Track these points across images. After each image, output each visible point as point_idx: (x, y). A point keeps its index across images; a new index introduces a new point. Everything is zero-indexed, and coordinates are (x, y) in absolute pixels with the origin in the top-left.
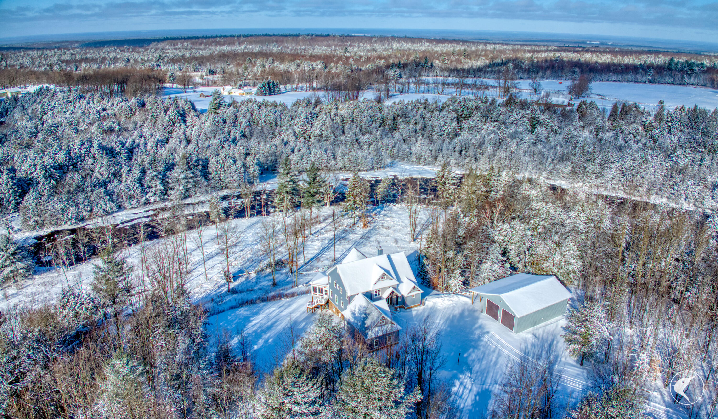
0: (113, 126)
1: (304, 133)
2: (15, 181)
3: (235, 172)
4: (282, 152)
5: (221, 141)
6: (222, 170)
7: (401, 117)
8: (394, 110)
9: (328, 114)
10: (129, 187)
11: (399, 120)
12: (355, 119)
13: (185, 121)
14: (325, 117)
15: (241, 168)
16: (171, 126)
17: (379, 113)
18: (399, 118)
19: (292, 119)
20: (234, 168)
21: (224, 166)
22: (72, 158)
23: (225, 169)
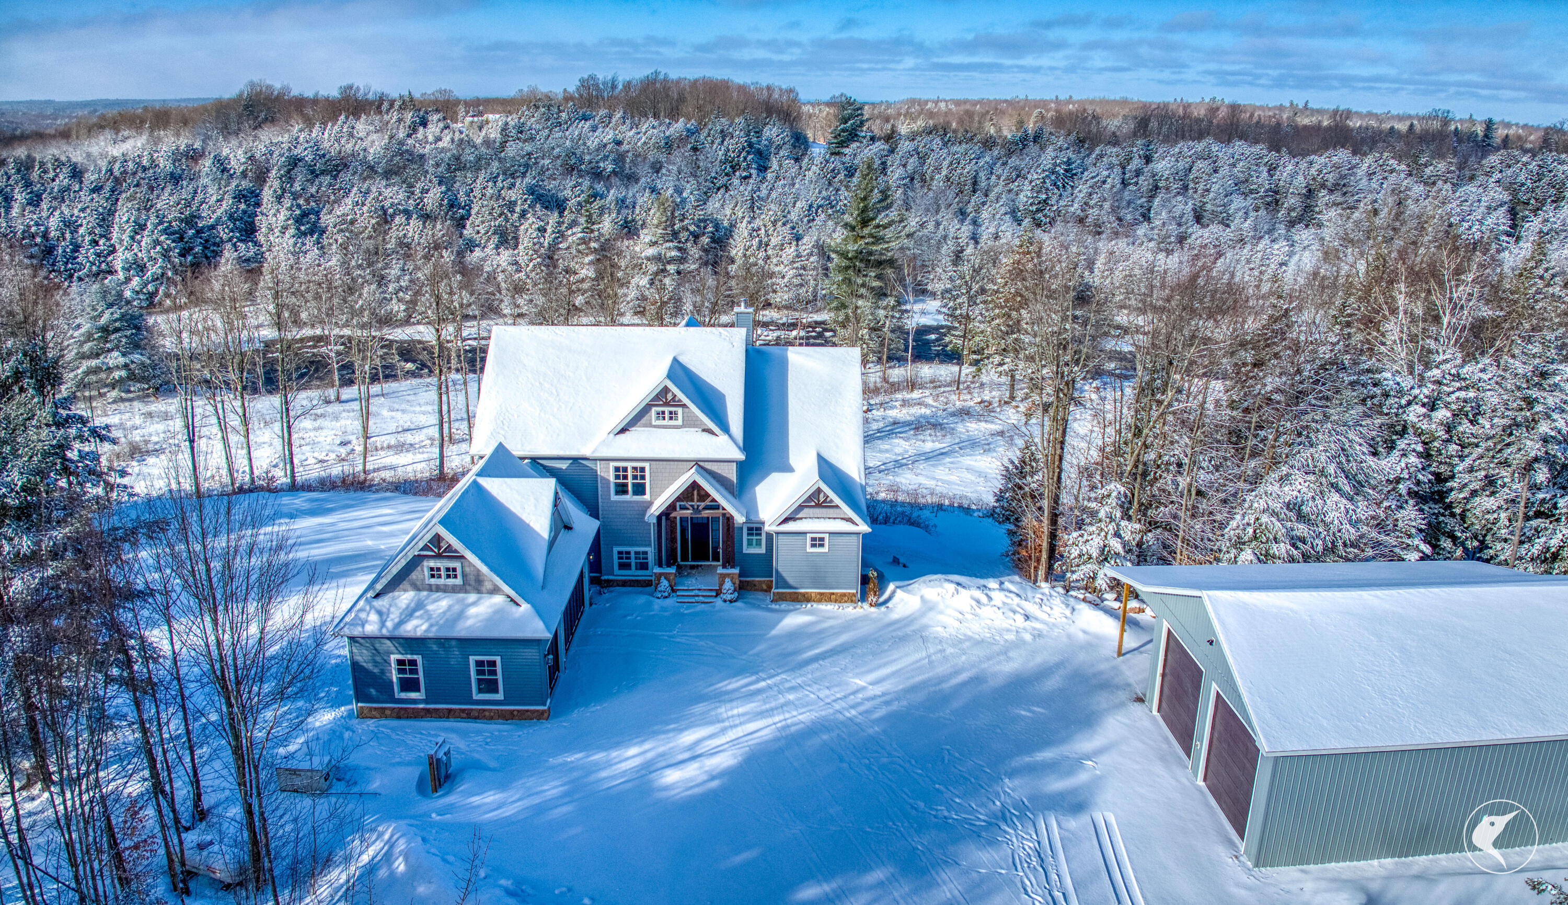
0: (602, 165)
1: (1038, 211)
2: (303, 228)
3: (794, 262)
4: (945, 237)
5: (811, 206)
6: (762, 255)
7: (1331, 191)
8: (1313, 171)
9: (1117, 170)
10: (517, 263)
11: (1323, 197)
12: (1192, 185)
13: (763, 169)
14: (1105, 173)
15: (811, 254)
16: (727, 175)
17: (1265, 174)
18: (1324, 192)
19: (1018, 176)
20: (790, 251)
21: (767, 245)
22: (459, 204)
23: (770, 252)
